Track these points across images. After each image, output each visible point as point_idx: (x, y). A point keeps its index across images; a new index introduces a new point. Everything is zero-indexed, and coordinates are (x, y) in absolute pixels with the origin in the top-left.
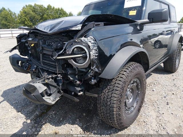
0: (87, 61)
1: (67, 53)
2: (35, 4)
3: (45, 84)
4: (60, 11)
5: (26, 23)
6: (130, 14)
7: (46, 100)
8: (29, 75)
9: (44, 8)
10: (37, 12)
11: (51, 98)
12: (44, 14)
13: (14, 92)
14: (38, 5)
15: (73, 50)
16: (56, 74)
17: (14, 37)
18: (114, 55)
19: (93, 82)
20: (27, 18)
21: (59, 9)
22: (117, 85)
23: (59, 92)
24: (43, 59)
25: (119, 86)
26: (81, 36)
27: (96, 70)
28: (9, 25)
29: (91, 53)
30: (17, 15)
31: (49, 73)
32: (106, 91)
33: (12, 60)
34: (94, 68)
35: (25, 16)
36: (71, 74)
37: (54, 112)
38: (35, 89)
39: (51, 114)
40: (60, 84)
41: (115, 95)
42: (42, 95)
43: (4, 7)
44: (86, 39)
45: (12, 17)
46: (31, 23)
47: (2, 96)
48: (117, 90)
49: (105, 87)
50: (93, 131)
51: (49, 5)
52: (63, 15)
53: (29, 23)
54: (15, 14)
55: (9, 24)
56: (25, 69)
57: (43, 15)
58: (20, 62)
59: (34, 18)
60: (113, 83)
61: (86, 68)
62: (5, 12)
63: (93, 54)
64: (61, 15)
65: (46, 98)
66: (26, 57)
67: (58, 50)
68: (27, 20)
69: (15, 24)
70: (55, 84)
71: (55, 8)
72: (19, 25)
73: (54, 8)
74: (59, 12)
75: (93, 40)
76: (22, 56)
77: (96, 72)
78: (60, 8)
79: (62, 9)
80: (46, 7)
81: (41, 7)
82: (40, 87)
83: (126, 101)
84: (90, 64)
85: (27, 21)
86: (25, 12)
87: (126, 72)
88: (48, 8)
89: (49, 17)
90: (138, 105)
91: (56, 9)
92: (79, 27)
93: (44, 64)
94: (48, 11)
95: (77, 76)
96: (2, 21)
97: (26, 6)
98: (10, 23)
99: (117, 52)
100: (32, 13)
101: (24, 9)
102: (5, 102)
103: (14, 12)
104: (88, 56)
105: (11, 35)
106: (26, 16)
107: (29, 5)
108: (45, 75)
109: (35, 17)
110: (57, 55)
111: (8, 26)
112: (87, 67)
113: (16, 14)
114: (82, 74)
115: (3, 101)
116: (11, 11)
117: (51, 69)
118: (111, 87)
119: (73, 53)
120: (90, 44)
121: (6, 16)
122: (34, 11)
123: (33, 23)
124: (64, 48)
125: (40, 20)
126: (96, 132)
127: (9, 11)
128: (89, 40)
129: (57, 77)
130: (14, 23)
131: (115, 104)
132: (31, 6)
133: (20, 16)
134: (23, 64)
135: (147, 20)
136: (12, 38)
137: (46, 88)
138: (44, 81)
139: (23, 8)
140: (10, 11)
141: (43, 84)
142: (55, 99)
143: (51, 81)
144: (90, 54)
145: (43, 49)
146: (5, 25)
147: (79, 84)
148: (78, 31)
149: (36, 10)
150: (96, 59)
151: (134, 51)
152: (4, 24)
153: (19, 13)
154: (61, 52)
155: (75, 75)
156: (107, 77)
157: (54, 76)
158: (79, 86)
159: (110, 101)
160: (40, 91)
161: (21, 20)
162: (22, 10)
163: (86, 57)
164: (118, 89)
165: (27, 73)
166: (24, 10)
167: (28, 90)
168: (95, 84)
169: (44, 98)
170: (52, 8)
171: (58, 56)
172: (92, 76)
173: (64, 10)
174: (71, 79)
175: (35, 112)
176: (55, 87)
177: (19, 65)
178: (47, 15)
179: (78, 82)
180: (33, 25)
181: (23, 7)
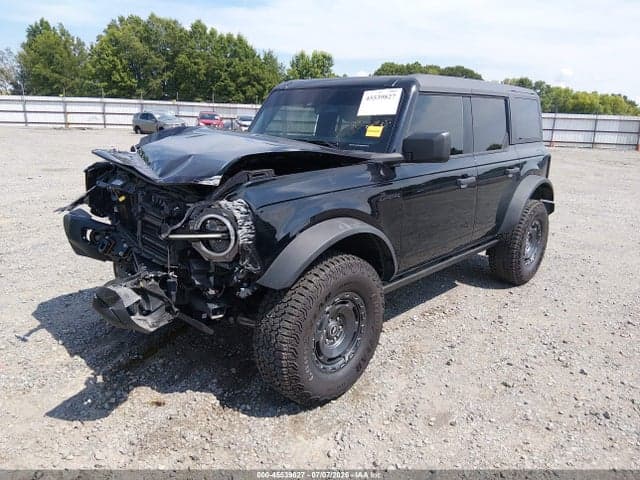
0: (230, 248)
1: (191, 228)
2: (152, 16)
3: (138, 291)
4: (235, 45)
5: (116, 77)
6: (368, 134)
7: (137, 322)
8: (109, 264)
9: (182, 30)
10: (156, 42)
11: (150, 319)
12: (178, 52)
13: (67, 305)
14: (159, 20)
15: (205, 222)
16: (166, 270)
17: (70, 126)
18: (294, 237)
19: (244, 292)
20: (121, 61)
21: (230, 39)
22: (292, 303)
23: (169, 310)
24: (143, 233)
25: (297, 305)
26: (221, 197)
27: (251, 267)
28: (57, 81)
29: (239, 232)
30: (87, 46)
31: (152, 267)
32: (271, 314)
33: (71, 226)
34: (247, 264)
35: (113, 55)
36: (197, 273)
37: (161, 361)
38: (116, 298)
39: (154, 365)
40: (173, 293)
41: (287, 325)
42: (130, 311)
43: (45, 20)
44: (230, 204)
45: (69, 53)
46: (133, 80)
47: (36, 314)
48: (292, 315)
49: (270, 306)
50: (243, 406)
51: (199, 21)
52: (243, 58)
53: (126, 79)
54: (80, 44)
55: (56, 75)
56: (100, 250)
57: (176, 54)
58: (89, 232)
59: (145, 64)
60: (286, 299)
61: (230, 263)
62: (48, 37)
63: (245, 235)
64: (237, 59)
65: (137, 318)
66: (106, 220)
67: (172, 219)
68: (120, 67)
69: (77, 80)
70: (161, 292)
71: (219, 34)
72: (92, 82)
73: (213, 33)
74: (229, 49)
75: (246, 208)
76: (95, 218)
77: (250, 273)
78: (235, 37)
79: (240, 39)
80: (188, 28)
81: (171, 26)
82: (127, 296)
83: (318, 342)
84: (238, 255)
85: (118, 71)
86: (114, 41)
87: (317, 276)
88: (194, 32)
89: (195, 64)
90: (357, 355)
91: (221, 38)
92: (215, 181)
93: (144, 244)
94: (192, 43)
95: (212, 279)
96: (34, 64)
97: (121, 20)
98: (60, 73)
99: (301, 231)
100: (138, 45)
101: (115, 30)
102: (44, 331)
103: (79, 40)
104: (233, 238)
105: (60, 118)
106: (115, 54)
107: (131, 18)
108: (142, 270)
109: (149, 61)
110: (169, 231)
111: (53, 84)
112: (231, 260)
113: (84, 44)
114: (223, 275)
115: (39, 328)
116: (69, 35)
117: (157, 259)
118: (282, 306)
119: (203, 230)
120: (238, 215)
121: (52, 51)
122: (145, 40)
123: (139, 78)
124: (186, 216)
125: (164, 71)
126: (249, 407)
127: (63, 35)
128: (236, 207)
129: (167, 277)
130: (77, 75)
131: (284, 343)
132: (137, 21)
133: (98, 53)
134: (97, 237)
135: (398, 155)
136: (64, 126)
137: (139, 298)
138: (138, 283)
139: (110, 27)
140: (64, 33)
141: (134, 290)
142: (159, 322)
143: (152, 285)
144: (236, 236)
145: (143, 211)
146: (46, 79)
147: (215, 296)
148: (212, 188)
149: (153, 38)
150: (248, 245)
151: (340, 233)
152: (39, 75)
153: (95, 43)
154: (179, 225)
155: (209, 275)
156: (271, 285)
157: (161, 274)
158: (214, 300)
159: (277, 335)
160: (127, 304)
161: (99, 67)
162: (104, 34)
163: (229, 240)
164: (293, 311)
165: (104, 260)
166: (113, 34)
167: (103, 299)
168: (248, 297)
169: (132, 317)
170: (208, 32)
171: (171, 234)
172: (243, 280)
173: (250, 43)
174: (197, 283)
175: (115, 357)
176: (161, 298)
177: (86, 239)
178: (190, 56)
179: (212, 292)
180: (139, 87)
181: (109, 22)
